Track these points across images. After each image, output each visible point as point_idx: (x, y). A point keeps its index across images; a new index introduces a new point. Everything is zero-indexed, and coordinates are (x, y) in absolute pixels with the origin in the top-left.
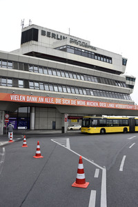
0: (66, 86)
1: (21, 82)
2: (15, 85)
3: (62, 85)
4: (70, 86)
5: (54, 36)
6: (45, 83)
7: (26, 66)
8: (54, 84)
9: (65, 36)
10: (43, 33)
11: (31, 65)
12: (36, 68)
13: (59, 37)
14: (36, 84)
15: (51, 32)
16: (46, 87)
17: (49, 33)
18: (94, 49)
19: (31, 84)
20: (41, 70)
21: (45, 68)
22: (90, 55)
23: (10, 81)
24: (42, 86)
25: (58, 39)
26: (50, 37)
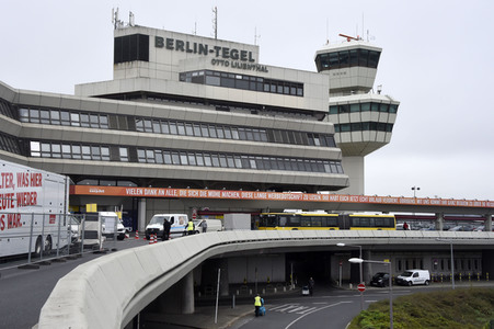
0: (203, 153)
1: (123, 152)
2: (115, 157)
3: (194, 152)
4: (211, 153)
5: (180, 46)
6: (164, 150)
8: (180, 152)
9: (204, 43)
10: (159, 42)
11: (140, 118)
12: (148, 124)
13: (191, 47)
14: (150, 154)
15: (175, 38)
16: (167, 157)
17: (170, 41)
18: (263, 69)
19: (140, 153)
20: (156, 126)
21: (165, 121)
22: (253, 85)
23: (105, 151)
24: (159, 157)
25: (189, 51)
26: (172, 48)
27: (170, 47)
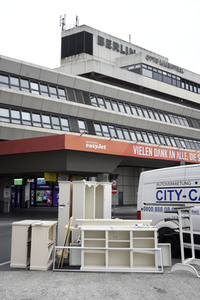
0: (147, 132)
1: (81, 125)
2: (75, 128)
3: (141, 131)
5: (116, 47)
6: (116, 127)
7: (86, 97)
8: (130, 129)
9: (133, 49)
10: (101, 41)
11: (93, 95)
12: (101, 101)
13: (124, 50)
14: (105, 129)
15: (112, 40)
17: (109, 42)
18: (180, 70)
19: (97, 127)
20: (108, 104)
22: (174, 81)
23: (64, 122)
24: (113, 132)
25: (123, 52)
26: (110, 48)
27: (109, 47)
